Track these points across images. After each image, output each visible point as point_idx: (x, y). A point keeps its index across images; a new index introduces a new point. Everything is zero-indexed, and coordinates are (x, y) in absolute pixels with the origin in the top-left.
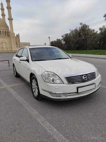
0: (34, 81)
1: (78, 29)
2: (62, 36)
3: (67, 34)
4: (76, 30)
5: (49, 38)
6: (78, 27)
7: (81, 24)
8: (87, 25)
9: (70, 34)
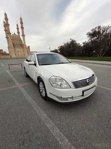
0: (41, 83)
1: (69, 43)
2: (59, 47)
3: (62, 46)
4: (68, 43)
5: (50, 48)
6: (69, 41)
7: (71, 39)
8: (75, 40)
9: (64, 46)
